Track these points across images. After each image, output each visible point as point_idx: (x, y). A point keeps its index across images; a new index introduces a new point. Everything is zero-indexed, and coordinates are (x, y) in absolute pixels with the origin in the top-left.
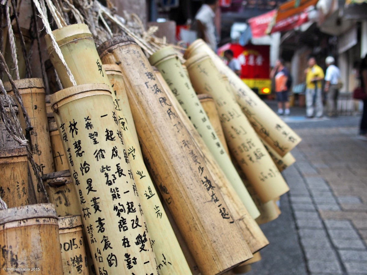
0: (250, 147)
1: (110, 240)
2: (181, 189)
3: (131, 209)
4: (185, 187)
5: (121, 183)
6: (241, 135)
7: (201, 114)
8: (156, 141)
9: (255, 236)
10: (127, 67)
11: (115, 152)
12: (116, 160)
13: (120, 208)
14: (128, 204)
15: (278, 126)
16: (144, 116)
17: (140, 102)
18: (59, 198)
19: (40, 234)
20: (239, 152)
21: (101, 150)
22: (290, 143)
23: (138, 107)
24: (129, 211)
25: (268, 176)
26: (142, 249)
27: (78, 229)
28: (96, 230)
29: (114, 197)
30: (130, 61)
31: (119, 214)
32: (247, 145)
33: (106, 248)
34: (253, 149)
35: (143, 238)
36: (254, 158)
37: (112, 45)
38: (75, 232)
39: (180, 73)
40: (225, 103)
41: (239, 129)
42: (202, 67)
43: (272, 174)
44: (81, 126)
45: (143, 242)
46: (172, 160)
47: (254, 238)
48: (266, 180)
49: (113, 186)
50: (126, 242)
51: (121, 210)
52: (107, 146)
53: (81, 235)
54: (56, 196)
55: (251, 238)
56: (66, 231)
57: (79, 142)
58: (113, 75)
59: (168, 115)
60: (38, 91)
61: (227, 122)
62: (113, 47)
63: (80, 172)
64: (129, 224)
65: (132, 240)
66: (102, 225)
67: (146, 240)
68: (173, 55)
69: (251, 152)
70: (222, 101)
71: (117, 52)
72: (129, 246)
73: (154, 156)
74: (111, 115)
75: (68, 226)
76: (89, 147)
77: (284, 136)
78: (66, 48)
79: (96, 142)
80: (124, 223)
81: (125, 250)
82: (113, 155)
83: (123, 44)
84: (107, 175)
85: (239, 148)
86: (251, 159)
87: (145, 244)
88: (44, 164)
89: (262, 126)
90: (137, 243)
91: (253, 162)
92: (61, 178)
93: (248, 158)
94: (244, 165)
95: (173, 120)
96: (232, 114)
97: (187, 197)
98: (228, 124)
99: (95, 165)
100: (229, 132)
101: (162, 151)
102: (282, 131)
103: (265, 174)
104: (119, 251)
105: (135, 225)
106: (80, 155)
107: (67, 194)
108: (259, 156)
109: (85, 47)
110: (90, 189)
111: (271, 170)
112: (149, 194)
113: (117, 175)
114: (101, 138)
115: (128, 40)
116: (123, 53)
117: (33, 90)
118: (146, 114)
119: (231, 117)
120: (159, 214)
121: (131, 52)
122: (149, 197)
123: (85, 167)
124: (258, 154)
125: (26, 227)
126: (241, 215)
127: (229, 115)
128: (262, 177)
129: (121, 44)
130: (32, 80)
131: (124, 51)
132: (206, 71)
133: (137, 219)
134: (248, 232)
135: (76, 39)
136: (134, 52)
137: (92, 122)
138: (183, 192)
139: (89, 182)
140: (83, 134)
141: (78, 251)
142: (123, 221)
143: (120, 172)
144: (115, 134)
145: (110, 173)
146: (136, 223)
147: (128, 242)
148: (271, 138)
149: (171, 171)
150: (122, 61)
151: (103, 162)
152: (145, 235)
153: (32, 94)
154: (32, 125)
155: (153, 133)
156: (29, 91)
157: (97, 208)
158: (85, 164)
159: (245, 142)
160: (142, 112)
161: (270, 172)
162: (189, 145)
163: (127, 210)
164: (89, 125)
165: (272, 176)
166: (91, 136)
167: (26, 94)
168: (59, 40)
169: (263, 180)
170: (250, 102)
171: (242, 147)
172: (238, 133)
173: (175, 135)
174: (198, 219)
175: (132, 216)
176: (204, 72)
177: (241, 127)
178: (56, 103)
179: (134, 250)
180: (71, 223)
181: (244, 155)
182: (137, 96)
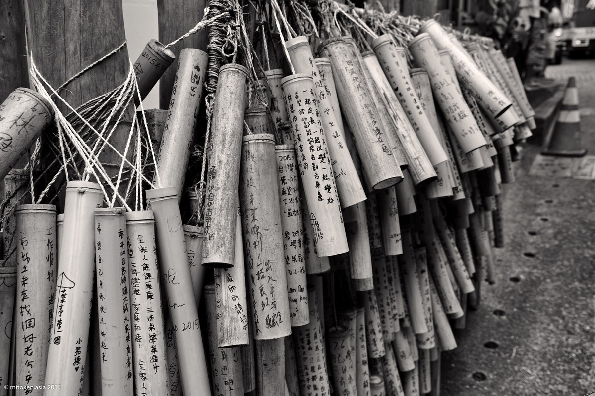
0: (455, 110)
1: (305, 156)
2: (360, 134)
3: (317, 140)
4: (363, 133)
5: (312, 127)
6: (449, 100)
7: (407, 85)
8: (349, 104)
9: (425, 170)
10: (335, 58)
11: (310, 111)
12: (311, 115)
13: (311, 140)
14: (316, 138)
15: (491, 92)
16: (342, 89)
17: (341, 81)
18: (287, 136)
19: (264, 146)
20: (446, 114)
21: (302, 110)
22: (500, 106)
23: (340, 84)
24: (316, 142)
25: (468, 133)
26: (322, 162)
27: (291, 151)
28: (299, 150)
29: (308, 134)
30: (337, 54)
31: (310, 143)
32: (453, 108)
33: (303, 160)
34: (458, 111)
35: (323, 156)
36: (458, 118)
37: (327, 44)
38: (290, 152)
39: (392, 54)
40: (437, 74)
41: (447, 95)
42: (421, 46)
43: (472, 131)
44: (293, 97)
45: (323, 158)
46: (357, 117)
47: (424, 171)
48: (466, 136)
49: (308, 129)
50: (313, 158)
51: (312, 141)
52: (306, 108)
53: (293, 154)
54: (285, 135)
55: (422, 171)
56: (285, 151)
57: (292, 105)
58: (322, 65)
59: (357, 89)
60: (278, 76)
61: (438, 90)
62: (327, 46)
63: (292, 121)
64: (315, 148)
65: (317, 157)
66: (302, 148)
67: (325, 157)
68: (388, 41)
69: (456, 114)
70: (435, 73)
71: (330, 48)
72: (314, 159)
73: (347, 114)
74: (309, 91)
75: (286, 148)
76: (297, 108)
77: (495, 100)
78: (292, 52)
79: (300, 106)
80: (313, 148)
81: (313, 161)
82: (309, 112)
83: (334, 43)
84: (305, 123)
85: (447, 110)
86: (455, 119)
87: (324, 159)
88: (282, 118)
89: (477, 92)
90: (319, 159)
91: (457, 121)
92: (287, 125)
93: (453, 118)
94: (451, 123)
95: (360, 91)
96: (443, 83)
97: (364, 139)
98: (439, 92)
99: (300, 117)
100: (440, 98)
101: (351, 111)
102: (493, 96)
103: (466, 131)
104: (309, 161)
105: (319, 149)
106: (292, 112)
107: (290, 133)
108: (462, 116)
109: (302, 50)
110: (297, 130)
111: (471, 128)
112: (335, 135)
113: (310, 123)
114: (303, 103)
115: (338, 40)
116: (333, 49)
117: (276, 76)
118: (344, 88)
119: (441, 86)
120: (341, 147)
121: (338, 48)
122: (336, 137)
123: (295, 118)
124: (461, 115)
125: (258, 143)
126: (417, 155)
127: (440, 84)
128: (463, 133)
129: (332, 43)
130: (275, 70)
131: (334, 48)
132: (424, 49)
133: (320, 146)
134: (420, 167)
135: (298, 46)
136: (340, 48)
137: (298, 95)
138: (361, 136)
139: (297, 126)
140: (294, 101)
141: (291, 161)
142: (312, 147)
143: (312, 121)
144: (311, 101)
145: (307, 122)
146: (320, 148)
147: (314, 157)
148: (484, 102)
149: (356, 123)
150: (332, 55)
151: (303, 116)
152: (324, 155)
153: (275, 78)
154: (275, 96)
155: (347, 100)
156: (273, 77)
157: (300, 140)
158: (295, 117)
159: (452, 105)
160: (342, 87)
161: (470, 129)
162: (369, 108)
163: (315, 141)
164: (297, 96)
165: (471, 133)
166: (298, 102)
167: (272, 79)
168: (288, 47)
169: (463, 135)
170: (468, 72)
171: (449, 110)
172: (446, 99)
173: (360, 101)
174: (368, 152)
175: (318, 144)
176: (423, 50)
177: (449, 93)
178: (282, 85)
179: (318, 162)
180: (288, 147)
181: (450, 116)
182: (340, 76)
